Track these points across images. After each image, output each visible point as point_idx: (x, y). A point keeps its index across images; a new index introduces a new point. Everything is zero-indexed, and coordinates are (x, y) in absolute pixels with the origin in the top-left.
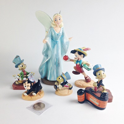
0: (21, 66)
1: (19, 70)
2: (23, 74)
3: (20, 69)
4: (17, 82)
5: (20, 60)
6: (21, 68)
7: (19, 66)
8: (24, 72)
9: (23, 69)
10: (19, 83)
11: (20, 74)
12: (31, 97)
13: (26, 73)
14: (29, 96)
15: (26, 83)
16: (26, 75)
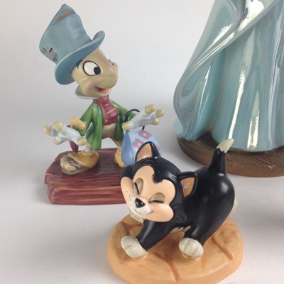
3: (83, 90)
6: (88, 84)
8: (105, 107)
9: (100, 90)
10: (77, 167)
11: (82, 119)
12: (171, 265)
13: (114, 114)
14: (157, 255)
15: (142, 180)
16: (116, 122)
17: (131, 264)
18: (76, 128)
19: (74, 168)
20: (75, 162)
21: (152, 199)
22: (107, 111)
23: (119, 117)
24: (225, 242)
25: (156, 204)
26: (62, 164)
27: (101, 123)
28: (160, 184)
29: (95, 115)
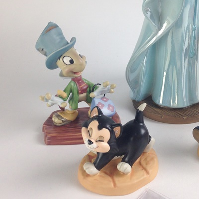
0: (67, 60)
1: (61, 75)
2: (75, 92)
3: (64, 73)
4: (58, 116)
5: (63, 38)
6: (67, 70)
7: (60, 62)
8: (78, 83)
9: (75, 73)
10: (63, 121)
11: (65, 91)
12: (113, 178)
13: (85, 87)
14: (106, 173)
15: (92, 129)
16: (87, 92)
17: (89, 179)
18: (61, 97)
19: (61, 122)
20: (62, 118)
21: (98, 140)
22: (80, 86)
23: (88, 89)
24: (147, 164)
25: (99, 142)
26: (53, 119)
27: (77, 93)
28: (101, 131)
29: (72, 88)
